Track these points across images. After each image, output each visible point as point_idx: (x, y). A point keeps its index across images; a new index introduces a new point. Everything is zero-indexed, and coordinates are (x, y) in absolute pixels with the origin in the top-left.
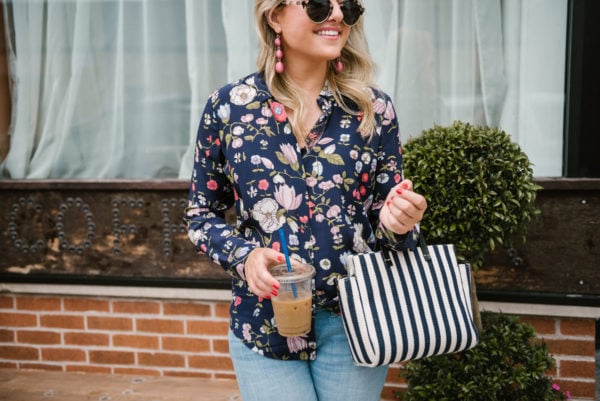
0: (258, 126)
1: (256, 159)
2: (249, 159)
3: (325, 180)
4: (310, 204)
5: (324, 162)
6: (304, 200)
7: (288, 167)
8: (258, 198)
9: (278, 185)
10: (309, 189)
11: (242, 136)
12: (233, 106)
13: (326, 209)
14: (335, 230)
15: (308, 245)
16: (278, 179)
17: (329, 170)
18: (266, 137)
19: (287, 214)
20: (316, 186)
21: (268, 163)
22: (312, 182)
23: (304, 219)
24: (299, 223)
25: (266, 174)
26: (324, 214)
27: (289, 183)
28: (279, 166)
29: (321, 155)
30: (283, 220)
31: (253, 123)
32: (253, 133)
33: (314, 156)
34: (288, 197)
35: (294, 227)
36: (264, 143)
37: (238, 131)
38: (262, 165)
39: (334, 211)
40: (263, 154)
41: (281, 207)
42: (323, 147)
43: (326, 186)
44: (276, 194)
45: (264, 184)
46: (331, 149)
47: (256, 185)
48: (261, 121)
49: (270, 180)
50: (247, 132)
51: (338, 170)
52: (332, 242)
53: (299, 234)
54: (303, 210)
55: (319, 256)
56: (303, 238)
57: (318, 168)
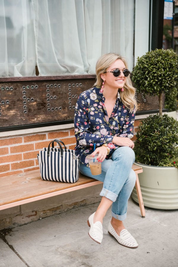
0: (99, 108)
1: (97, 120)
2: (95, 120)
3: (116, 127)
4: (111, 134)
6: (109, 133)
7: (106, 123)
8: (95, 131)
9: (102, 128)
10: (111, 130)
11: (94, 111)
12: (91, 100)
16: (103, 126)
18: (101, 113)
20: (113, 129)
21: (101, 121)
22: (112, 128)
25: (100, 125)
27: (105, 128)
28: (104, 123)
29: (115, 120)
31: (97, 107)
32: (97, 111)
33: (113, 120)
34: (104, 132)
36: (100, 114)
37: (93, 109)
38: (99, 122)
40: (100, 118)
42: (115, 117)
43: (116, 129)
44: (101, 131)
45: (98, 127)
47: (95, 127)
48: (100, 107)
49: (100, 126)
50: (95, 110)
57: (114, 123)
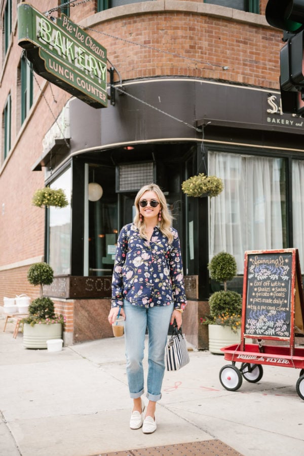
1: (137, 245)
2: (135, 245)
3: (158, 251)
4: (153, 258)
5: (158, 246)
6: (151, 257)
7: (147, 248)
8: (136, 256)
9: (143, 253)
10: (152, 254)
12: (131, 231)
13: (157, 260)
14: (159, 266)
15: (151, 270)
16: (144, 251)
17: (159, 249)
18: (140, 239)
19: (144, 261)
20: (155, 253)
21: (141, 247)
22: (154, 252)
23: (150, 262)
24: (149, 263)
25: (141, 250)
26: (157, 261)
27: (147, 252)
28: (145, 248)
29: (157, 244)
30: (142, 263)
31: (137, 235)
32: (136, 238)
33: (155, 245)
34: (146, 256)
35: (147, 264)
36: (140, 241)
37: (132, 238)
38: (139, 247)
39: (160, 260)
40: (140, 244)
41: (142, 259)
42: (158, 242)
43: (158, 253)
44: (142, 255)
45: (139, 252)
46: (160, 243)
47: (136, 253)
49: (141, 251)
50: (135, 238)
51: (162, 249)
52: (158, 269)
53: (148, 266)
54: (150, 260)
55: (154, 273)
56: (149, 268)
57: (156, 248)
